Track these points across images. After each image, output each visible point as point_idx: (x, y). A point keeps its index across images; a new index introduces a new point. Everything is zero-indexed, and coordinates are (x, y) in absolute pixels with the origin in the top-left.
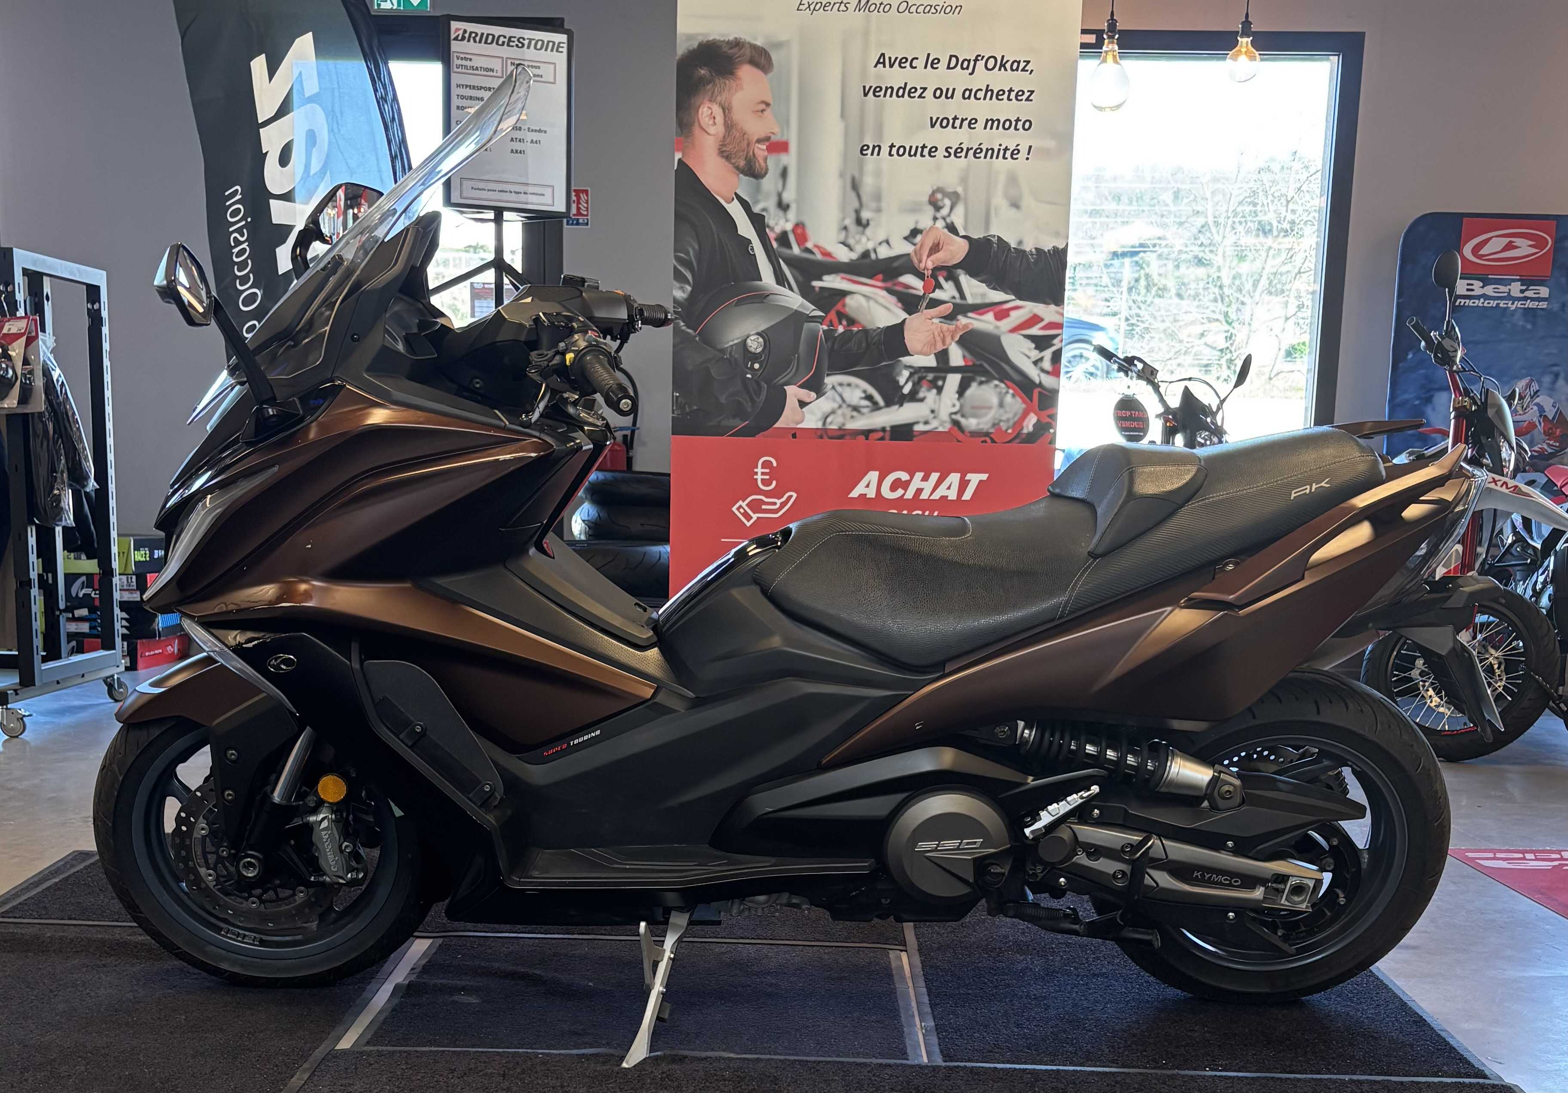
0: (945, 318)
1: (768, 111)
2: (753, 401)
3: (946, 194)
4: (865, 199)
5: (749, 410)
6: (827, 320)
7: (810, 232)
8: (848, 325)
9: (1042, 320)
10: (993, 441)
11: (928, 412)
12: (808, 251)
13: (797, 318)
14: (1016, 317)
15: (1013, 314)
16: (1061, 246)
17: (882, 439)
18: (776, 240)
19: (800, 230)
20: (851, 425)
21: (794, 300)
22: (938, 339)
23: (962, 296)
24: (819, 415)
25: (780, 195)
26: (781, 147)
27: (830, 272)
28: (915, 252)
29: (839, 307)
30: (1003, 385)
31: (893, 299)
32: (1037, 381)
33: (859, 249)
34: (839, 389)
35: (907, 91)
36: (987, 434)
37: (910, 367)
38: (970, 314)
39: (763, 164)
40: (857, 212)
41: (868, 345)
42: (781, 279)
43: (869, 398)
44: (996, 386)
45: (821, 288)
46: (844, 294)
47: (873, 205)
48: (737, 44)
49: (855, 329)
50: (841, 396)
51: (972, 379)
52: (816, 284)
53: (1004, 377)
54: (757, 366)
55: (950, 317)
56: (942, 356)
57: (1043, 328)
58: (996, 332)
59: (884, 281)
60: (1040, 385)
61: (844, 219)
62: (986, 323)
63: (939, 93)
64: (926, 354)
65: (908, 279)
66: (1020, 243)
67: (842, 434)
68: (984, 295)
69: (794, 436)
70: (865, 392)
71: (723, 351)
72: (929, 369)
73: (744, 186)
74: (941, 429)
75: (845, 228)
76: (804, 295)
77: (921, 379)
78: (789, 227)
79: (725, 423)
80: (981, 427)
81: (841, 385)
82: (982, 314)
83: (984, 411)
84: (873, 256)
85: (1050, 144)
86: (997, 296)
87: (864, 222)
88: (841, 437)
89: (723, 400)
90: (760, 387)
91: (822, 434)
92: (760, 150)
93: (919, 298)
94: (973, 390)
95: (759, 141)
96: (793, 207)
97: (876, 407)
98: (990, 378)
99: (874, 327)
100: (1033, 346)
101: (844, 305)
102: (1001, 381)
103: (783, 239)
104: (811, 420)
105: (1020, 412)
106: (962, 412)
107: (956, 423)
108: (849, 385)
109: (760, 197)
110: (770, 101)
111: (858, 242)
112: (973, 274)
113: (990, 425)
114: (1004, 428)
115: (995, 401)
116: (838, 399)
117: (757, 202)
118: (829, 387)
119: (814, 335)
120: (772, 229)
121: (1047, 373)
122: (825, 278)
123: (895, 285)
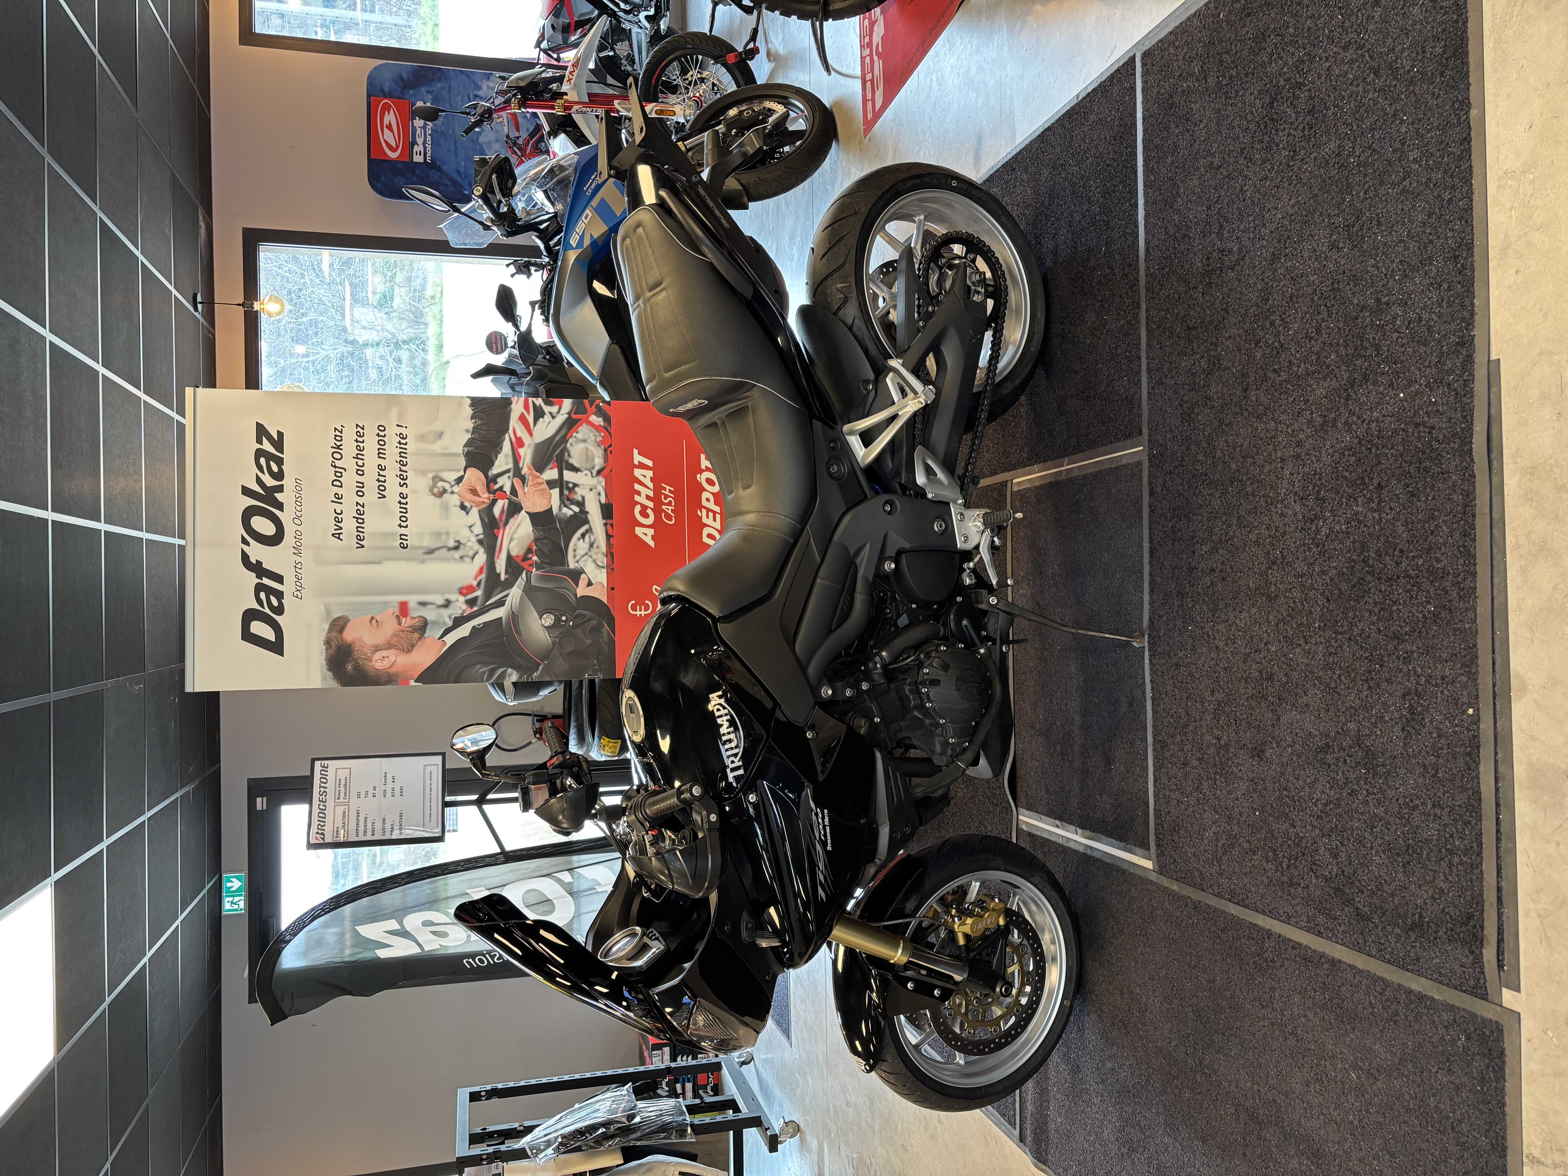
0: (524, 483)
1: (378, 618)
2: (589, 620)
3: (434, 486)
4: (440, 545)
5: (595, 622)
6: (529, 568)
7: (465, 584)
8: (532, 552)
9: (522, 415)
10: (610, 446)
11: (591, 493)
12: (479, 584)
13: (528, 590)
14: (521, 432)
15: (519, 434)
16: (469, 401)
17: (612, 525)
18: (472, 608)
19: (465, 590)
20: (604, 548)
21: (515, 593)
22: (539, 488)
23: (508, 471)
24: (597, 571)
25: (439, 607)
26: (404, 608)
27: (495, 568)
28: (477, 506)
29: (519, 560)
30: (570, 440)
31: (511, 521)
32: (567, 416)
33: (477, 547)
34: (578, 558)
35: (359, 517)
36: (605, 450)
37: (560, 507)
38: (521, 465)
39: (417, 620)
40: (449, 549)
41: (545, 538)
42: (500, 603)
43: (583, 536)
44: (571, 445)
45: (506, 573)
46: (509, 557)
47: (444, 537)
48: (328, 643)
49: (534, 548)
50: (583, 556)
51: (567, 462)
52: (503, 577)
53: (564, 440)
54: (564, 618)
55: (523, 479)
56: (551, 484)
57: (528, 412)
58: (532, 446)
59: (499, 529)
60: (569, 413)
61: (455, 559)
62: (526, 454)
63: (360, 493)
64: (551, 496)
65: (497, 511)
66: (467, 431)
67: (610, 554)
68: (506, 456)
69: (613, 589)
70: (579, 539)
71: (554, 643)
72: (561, 493)
73: (433, 633)
74: (603, 484)
75: (462, 558)
76: (512, 586)
77: (568, 499)
78: (462, 599)
79: (606, 639)
80: (600, 455)
81: (575, 556)
82: (520, 457)
83: (590, 454)
84: (481, 537)
85: (394, 411)
86: (507, 447)
87: (456, 544)
88: (612, 554)
89: (590, 641)
90: (577, 616)
91: (610, 569)
92: (406, 622)
93: (511, 502)
94: (574, 461)
95: (400, 623)
96: (447, 596)
97: (589, 531)
98: (565, 449)
99: (532, 534)
100: (541, 419)
101: (518, 557)
102: (567, 441)
103: (471, 603)
104: (600, 577)
105: (589, 427)
106: (590, 470)
107: (599, 473)
108: (575, 550)
109: (441, 621)
110: (370, 616)
111: (471, 548)
112: (491, 464)
113: (599, 449)
114: (601, 438)
115: (582, 445)
116: (585, 557)
117: (445, 623)
118: (577, 565)
119: (541, 578)
120: (464, 611)
121: (560, 408)
122: (498, 571)
123: (501, 520)
